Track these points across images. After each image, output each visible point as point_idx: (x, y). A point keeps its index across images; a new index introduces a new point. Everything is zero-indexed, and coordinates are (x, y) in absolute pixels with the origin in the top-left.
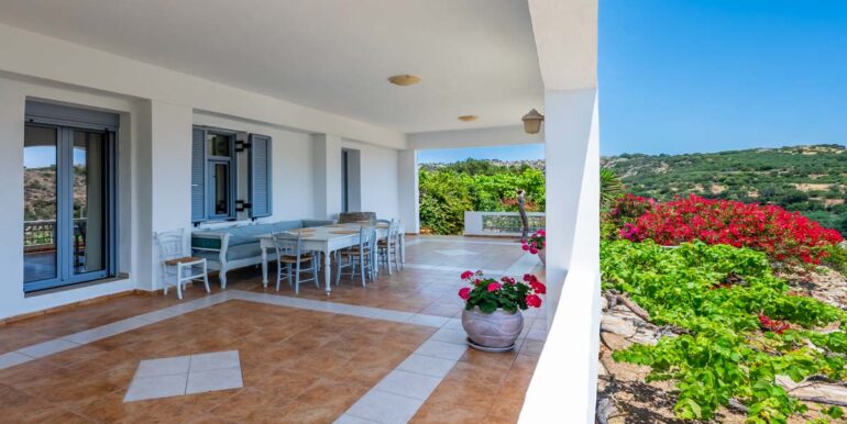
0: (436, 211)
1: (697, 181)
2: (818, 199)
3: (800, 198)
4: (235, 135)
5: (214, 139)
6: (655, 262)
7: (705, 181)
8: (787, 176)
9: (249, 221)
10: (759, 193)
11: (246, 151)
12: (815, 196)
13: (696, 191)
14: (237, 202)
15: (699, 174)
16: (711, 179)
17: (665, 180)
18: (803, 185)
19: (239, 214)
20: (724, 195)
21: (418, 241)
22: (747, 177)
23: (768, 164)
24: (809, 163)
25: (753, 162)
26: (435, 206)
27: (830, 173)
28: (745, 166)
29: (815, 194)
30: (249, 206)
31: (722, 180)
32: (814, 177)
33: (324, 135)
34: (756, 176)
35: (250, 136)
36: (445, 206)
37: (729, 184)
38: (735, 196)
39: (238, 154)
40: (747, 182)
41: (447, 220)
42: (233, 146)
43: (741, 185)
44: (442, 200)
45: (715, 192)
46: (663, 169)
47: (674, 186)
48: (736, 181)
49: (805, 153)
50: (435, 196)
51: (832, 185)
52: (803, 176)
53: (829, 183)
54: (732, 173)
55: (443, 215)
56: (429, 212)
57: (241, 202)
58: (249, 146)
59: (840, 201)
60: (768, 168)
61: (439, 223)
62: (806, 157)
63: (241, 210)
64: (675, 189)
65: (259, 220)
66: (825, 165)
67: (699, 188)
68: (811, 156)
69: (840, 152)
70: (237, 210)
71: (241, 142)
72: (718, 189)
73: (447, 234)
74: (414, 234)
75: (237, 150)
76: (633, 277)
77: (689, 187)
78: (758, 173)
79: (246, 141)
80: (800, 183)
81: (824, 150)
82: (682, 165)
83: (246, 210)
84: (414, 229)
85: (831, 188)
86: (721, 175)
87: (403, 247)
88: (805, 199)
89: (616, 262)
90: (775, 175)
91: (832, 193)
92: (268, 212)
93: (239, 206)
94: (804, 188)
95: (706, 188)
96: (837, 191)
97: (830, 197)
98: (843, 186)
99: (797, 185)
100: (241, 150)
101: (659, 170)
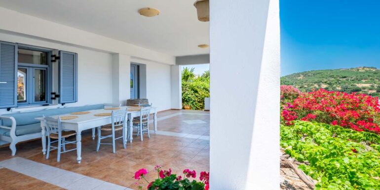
0: (192, 97)
1: (315, 83)
2: (366, 90)
3: (358, 90)
4: (51, 52)
5: (41, 54)
6: (312, 134)
7: (319, 83)
8: (353, 80)
9: (60, 106)
10: (341, 88)
11: (57, 61)
12: (364, 89)
13: (315, 87)
14: (52, 93)
15: (316, 80)
16: (321, 81)
17: (302, 82)
18: (359, 84)
19: (53, 101)
20: (326, 89)
21: (180, 113)
22: (336, 81)
23: (345, 76)
24: (362, 75)
25: (339, 74)
26: (192, 94)
27: (371, 79)
28: (335, 76)
29: (364, 88)
30: (58, 96)
31: (326, 82)
32: (364, 81)
33: (118, 54)
34: (340, 80)
35: (59, 52)
36: (197, 95)
37: (329, 84)
38: (331, 89)
39: (53, 63)
40: (336, 83)
41: (198, 102)
42: (50, 59)
43: (334, 84)
44: (196, 92)
45: (323, 88)
46: (301, 77)
47: (305, 85)
48: (332, 83)
49: (360, 71)
50: (193, 89)
51: (371, 84)
52: (359, 80)
53: (370, 83)
54: (331, 79)
55: (196, 99)
56: (189, 98)
57: (54, 93)
58: (59, 58)
59: (374, 91)
60: (345, 77)
61: (194, 103)
62: (360, 72)
63: (54, 99)
64: (306, 86)
65: (66, 105)
66: (369, 76)
67: (316, 86)
68: (362, 72)
69: (374, 70)
70: (52, 98)
71: (55, 56)
72: (324, 86)
73: (198, 109)
74: (179, 110)
75: (52, 61)
76: (298, 146)
77: (312, 85)
78: (341, 79)
79: (57, 55)
80: (358, 83)
81: (368, 69)
82: (309, 76)
83: (57, 99)
84: (179, 107)
85: (371, 86)
86: (325, 80)
87: (156, 121)
88: (360, 90)
89: (286, 133)
90: (348, 80)
91: (372, 88)
92: (74, 99)
93: (53, 96)
94: (360, 86)
95: (319, 86)
96: (373, 87)
97: (370, 89)
98: (376, 85)
99: (357, 84)
100: (54, 61)
101: (299, 78)
